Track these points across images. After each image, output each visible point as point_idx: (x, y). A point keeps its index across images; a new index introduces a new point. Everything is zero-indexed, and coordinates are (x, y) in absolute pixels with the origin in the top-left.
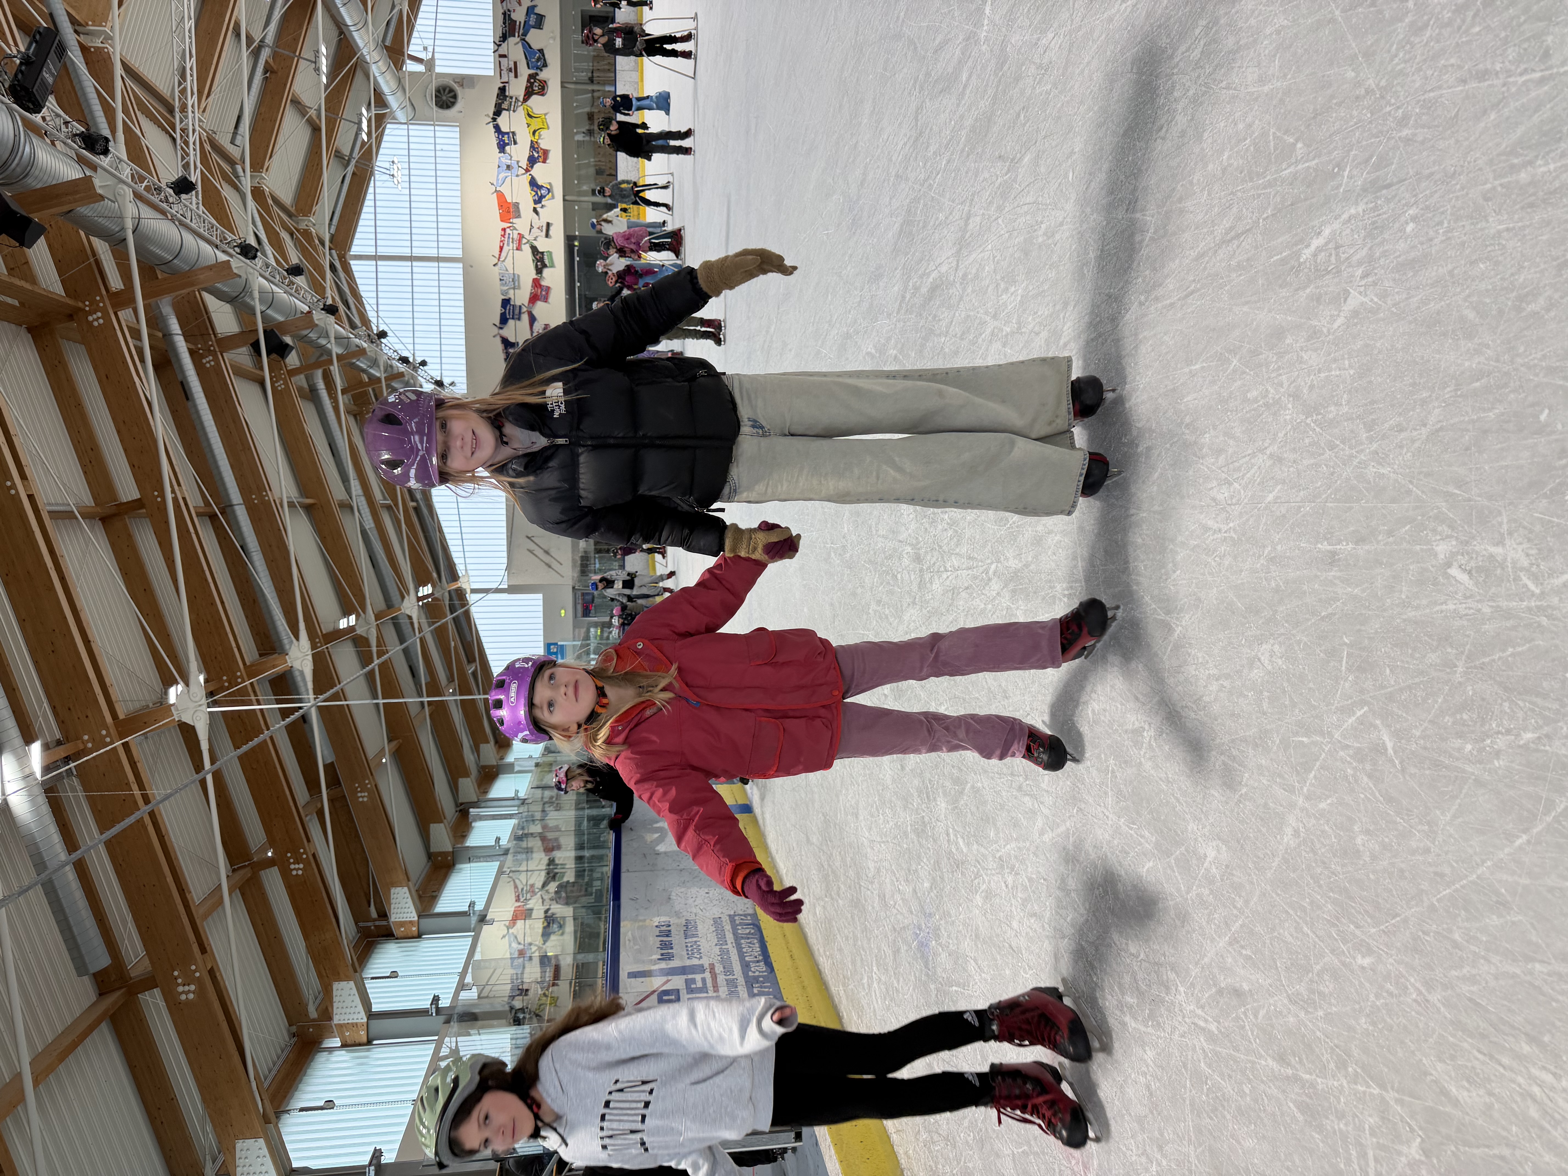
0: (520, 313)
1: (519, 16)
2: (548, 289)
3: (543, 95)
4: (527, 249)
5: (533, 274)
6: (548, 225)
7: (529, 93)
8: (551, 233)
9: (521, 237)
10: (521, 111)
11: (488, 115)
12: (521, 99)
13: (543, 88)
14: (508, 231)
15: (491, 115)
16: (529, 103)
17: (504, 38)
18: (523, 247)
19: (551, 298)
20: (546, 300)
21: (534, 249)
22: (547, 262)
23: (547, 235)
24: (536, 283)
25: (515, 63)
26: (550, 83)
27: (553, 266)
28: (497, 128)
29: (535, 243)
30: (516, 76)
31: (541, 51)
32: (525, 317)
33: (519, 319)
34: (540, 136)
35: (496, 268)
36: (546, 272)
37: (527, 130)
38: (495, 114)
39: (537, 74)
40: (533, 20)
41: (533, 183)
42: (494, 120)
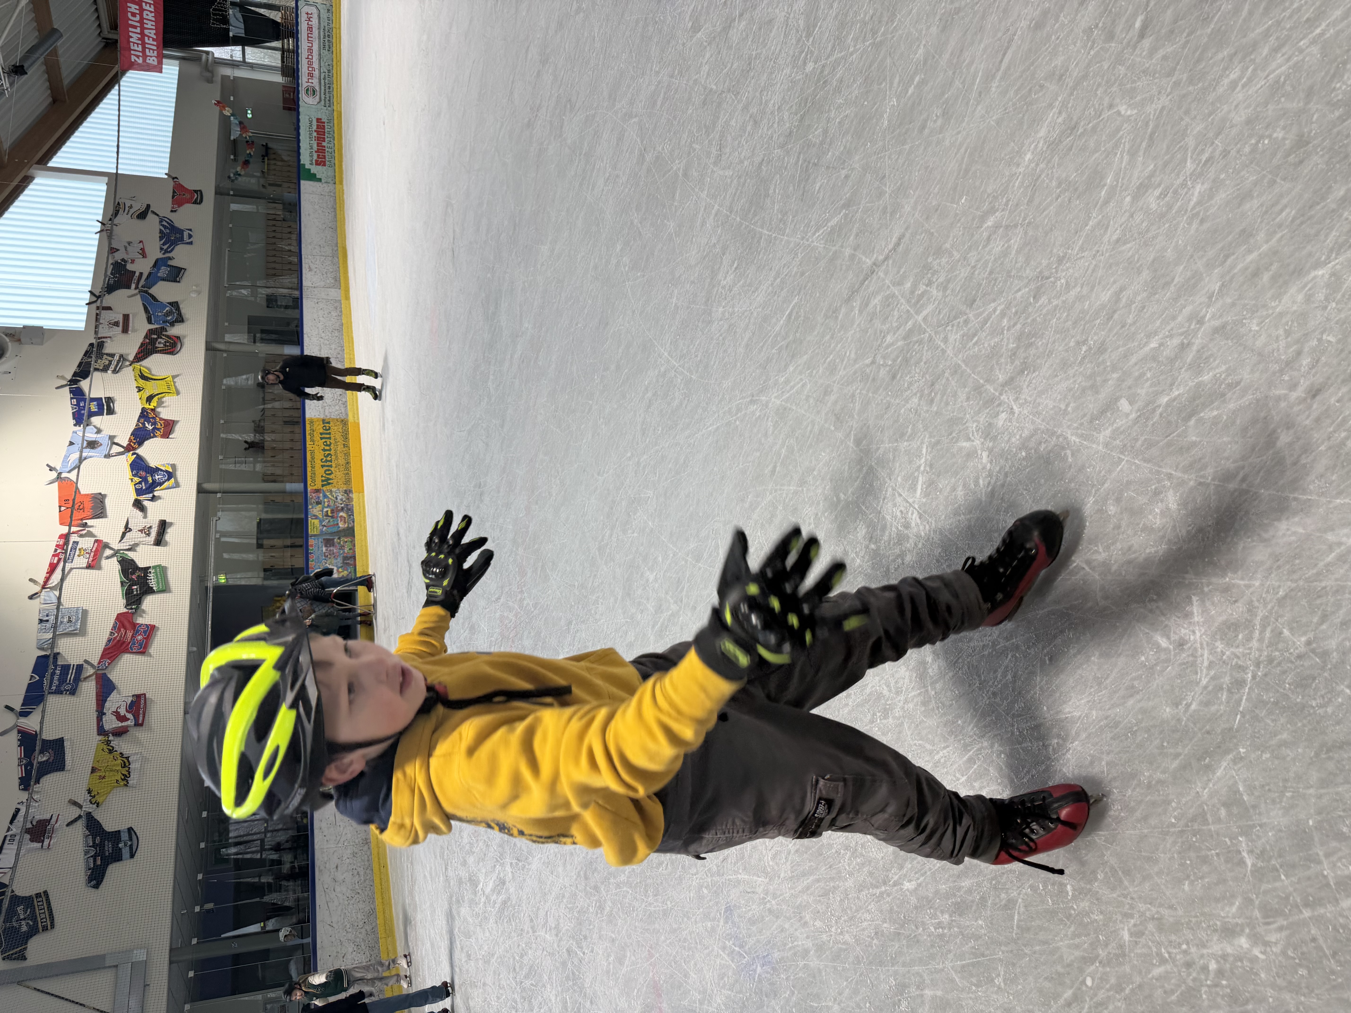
0: (77, 679)
1: (142, 267)
2: (151, 630)
3: (172, 353)
4: (111, 568)
5: (120, 605)
6: (163, 525)
7: (146, 351)
8: (168, 537)
9: (101, 546)
10: (128, 373)
11: (63, 378)
12: (131, 358)
13: (174, 345)
14: (74, 538)
15: (69, 376)
16: (147, 362)
17: (110, 289)
18: (104, 562)
19: (156, 646)
20: (143, 650)
21: (128, 567)
22: (153, 583)
23: (159, 541)
24: (124, 621)
25: (126, 317)
26: (187, 342)
27: (165, 589)
28: (77, 394)
29: (131, 555)
30: (125, 330)
31: (175, 305)
32: (89, 689)
33: (73, 692)
34: (160, 403)
35: (36, 602)
36: (149, 602)
37: (138, 395)
38: (75, 374)
39: (163, 329)
40: (163, 271)
41: (139, 466)
42: (73, 381)
